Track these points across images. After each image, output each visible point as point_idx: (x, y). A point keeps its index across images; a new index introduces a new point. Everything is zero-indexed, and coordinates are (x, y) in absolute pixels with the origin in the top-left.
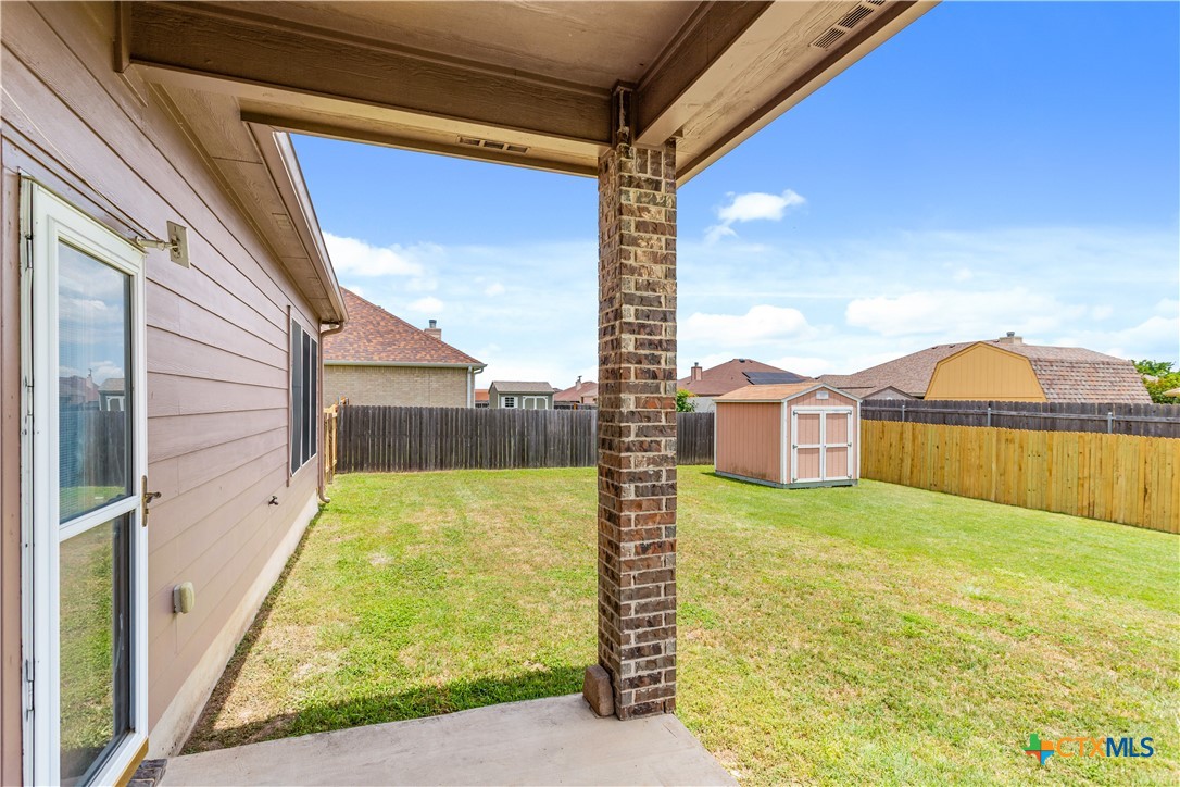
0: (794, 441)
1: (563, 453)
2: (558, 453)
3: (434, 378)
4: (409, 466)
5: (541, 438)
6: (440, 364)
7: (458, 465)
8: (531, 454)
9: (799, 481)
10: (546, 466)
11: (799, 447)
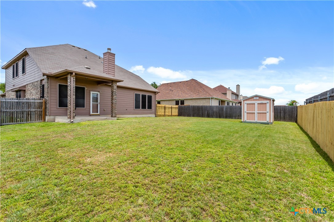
0: (245, 110)
1: (217, 115)
2: (216, 115)
3: (204, 100)
4: (188, 116)
5: (212, 112)
6: (205, 97)
7: (196, 116)
8: (210, 115)
9: (247, 121)
10: (213, 118)
11: (247, 112)
